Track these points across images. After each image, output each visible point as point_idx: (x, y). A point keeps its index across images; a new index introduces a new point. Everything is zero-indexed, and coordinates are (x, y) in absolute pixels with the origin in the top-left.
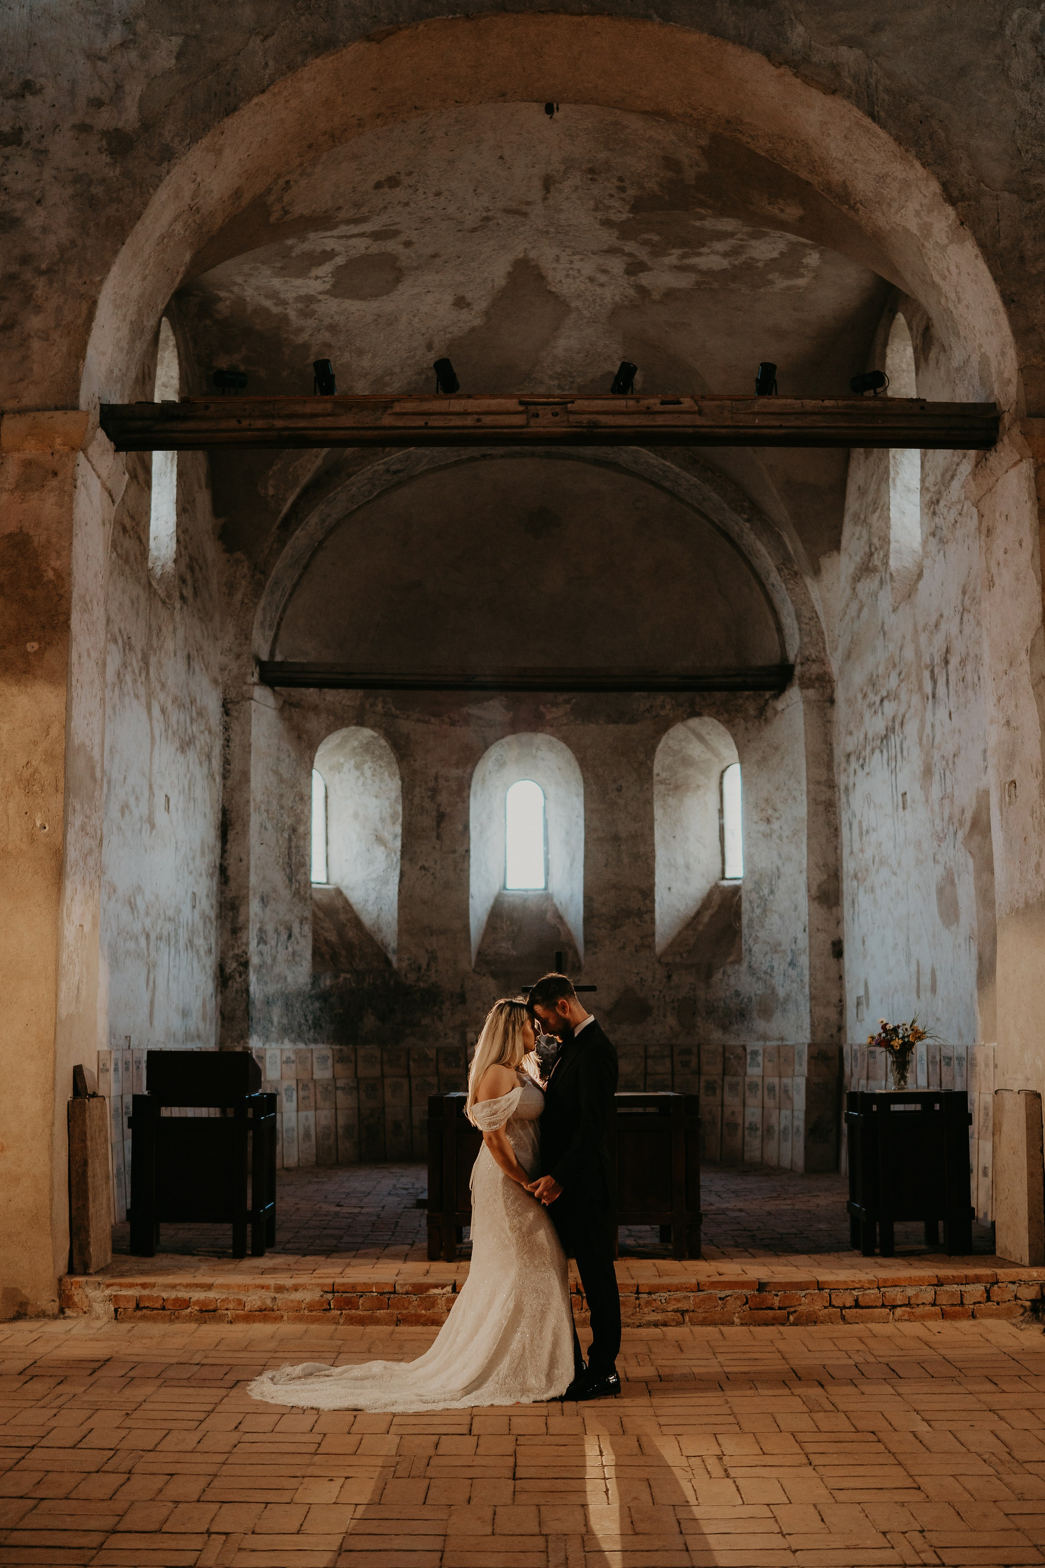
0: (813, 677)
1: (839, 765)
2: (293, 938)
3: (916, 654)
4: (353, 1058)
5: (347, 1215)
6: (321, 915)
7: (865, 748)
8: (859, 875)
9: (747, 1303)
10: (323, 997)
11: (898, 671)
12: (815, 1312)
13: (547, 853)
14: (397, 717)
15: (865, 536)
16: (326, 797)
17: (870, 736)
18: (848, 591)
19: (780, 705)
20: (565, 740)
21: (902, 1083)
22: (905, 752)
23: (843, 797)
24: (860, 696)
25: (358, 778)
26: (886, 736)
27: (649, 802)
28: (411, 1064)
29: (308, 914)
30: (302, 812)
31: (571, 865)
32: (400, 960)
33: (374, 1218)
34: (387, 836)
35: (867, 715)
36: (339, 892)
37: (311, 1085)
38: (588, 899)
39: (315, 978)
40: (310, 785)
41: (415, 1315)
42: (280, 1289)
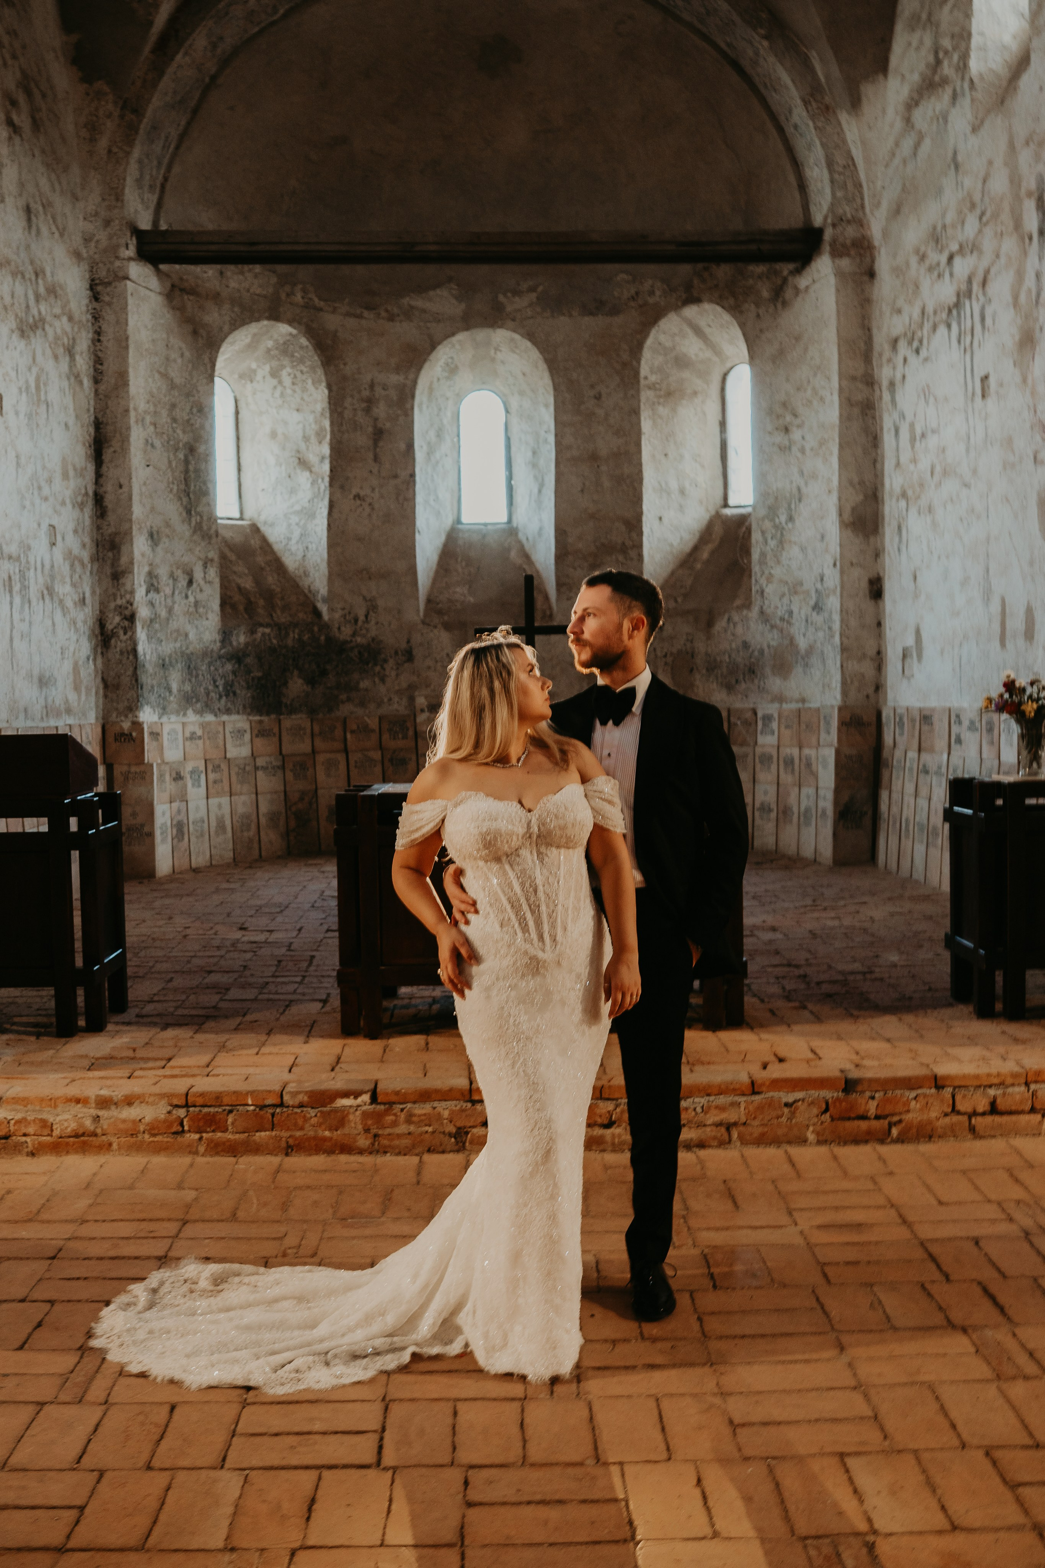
0: (848, 242)
1: (880, 355)
2: (195, 585)
3: (1012, 181)
4: (276, 730)
5: (247, 947)
6: (232, 557)
7: (921, 326)
8: (910, 493)
9: (827, 1110)
10: (237, 657)
11: (978, 212)
12: (930, 1122)
13: (510, 478)
14: (321, 309)
15: (928, 41)
16: (237, 413)
17: (930, 309)
18: (899, 124)
19: (803, 282)
20: (531, 336)
21: (1035, 765)
22: (988, 321)
23: (886, 396)
24: (914, 260)
25: (275, 387)
26: (958, 305)
27: (635, 412)
28: (349, 736)
29: (213, 554)
30: (202, 427)
31: (540, 491)
32: (331, 610)
33: (283, 950)
34: (312, 458)
35: (926, 283)
36: (255, 529)
37: (224, 766)
38: (561, 533)
39: (226, 635)
40: (212, 393)
41: (315, 1138)
42: (104, 1103)
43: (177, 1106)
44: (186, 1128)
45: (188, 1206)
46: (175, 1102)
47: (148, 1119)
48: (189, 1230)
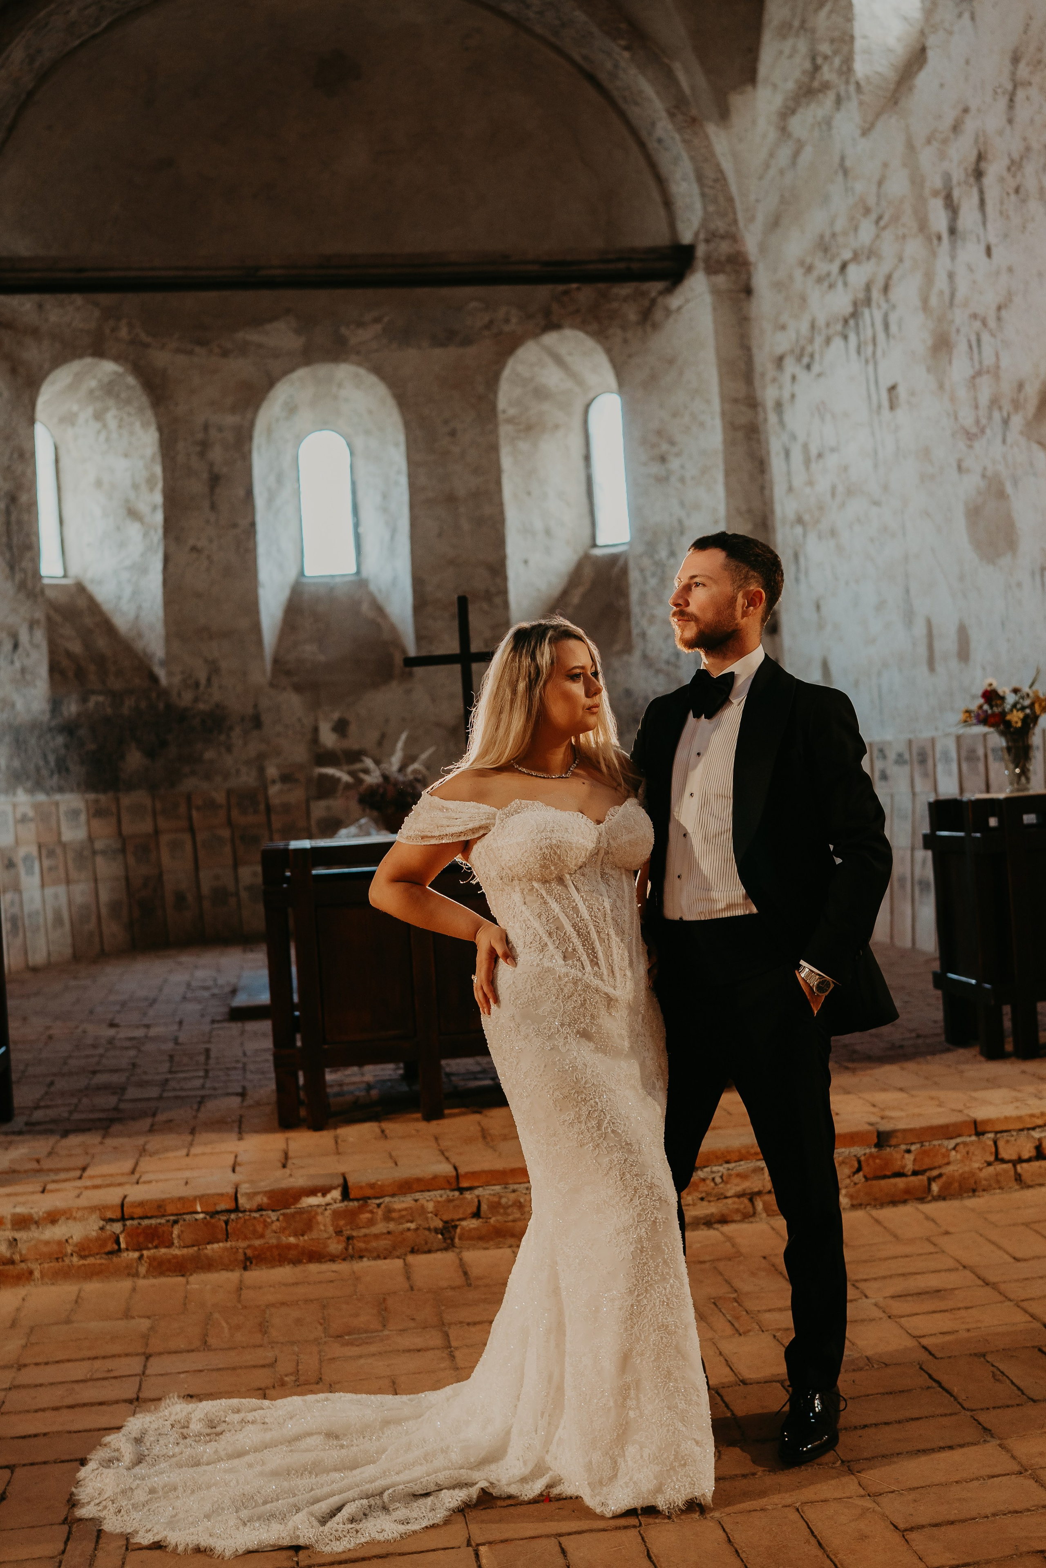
0: (723, 258)
1: (763, 375)
2: (20, 650)
3: (913, 182)
4: (114, 809)
5: (128, 1044)
6: (58, 618)
7: (811, 340)
8: (807, 517)
9: (859, 1169)
10: (69, 729)
11: (874, 216)
12: (972, 1173)
13: (356, 525)
14: (147, 346)
15: (802, 48)
16: (57, 461)
17: (821, 322)
18: (773, 134)
19: (675, 301)
20: (377, 370)
21: (1023, 780)
22: (893, 328)
23: (772, 418)
24: (798, 273)
25: (99, 432)
26: (855, 315)
27: (494, 448)
28: (195, 813)
29: (39, 615)
30: (24, 474)
31: (392, 538)
32: (170, 674)
33: (170, 1045)
34: (143, 507)
35: (815, 295)
36: (80, 588)
37: (59, 851)
38: (418, 582)
39: (55, 704)
40: (32, 437)
41: (278, 1246)
42: (22, 1222)
43: (112, 1220)
44: (123, 1246)
45: (146, 1337)
46: (109, 1215)
47: (76, 1238)
48: (156, 1366)
